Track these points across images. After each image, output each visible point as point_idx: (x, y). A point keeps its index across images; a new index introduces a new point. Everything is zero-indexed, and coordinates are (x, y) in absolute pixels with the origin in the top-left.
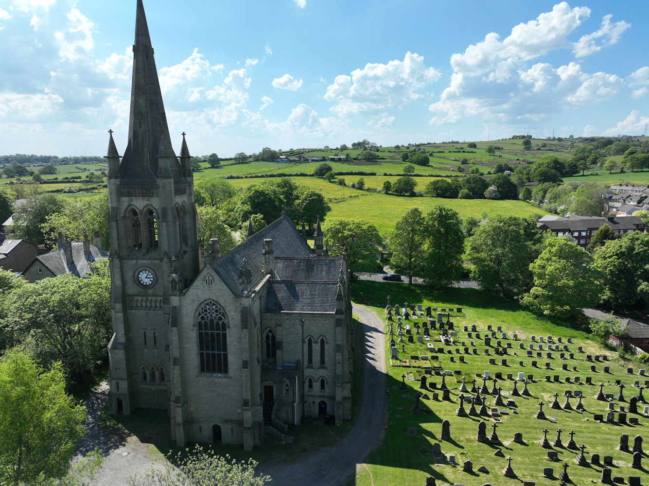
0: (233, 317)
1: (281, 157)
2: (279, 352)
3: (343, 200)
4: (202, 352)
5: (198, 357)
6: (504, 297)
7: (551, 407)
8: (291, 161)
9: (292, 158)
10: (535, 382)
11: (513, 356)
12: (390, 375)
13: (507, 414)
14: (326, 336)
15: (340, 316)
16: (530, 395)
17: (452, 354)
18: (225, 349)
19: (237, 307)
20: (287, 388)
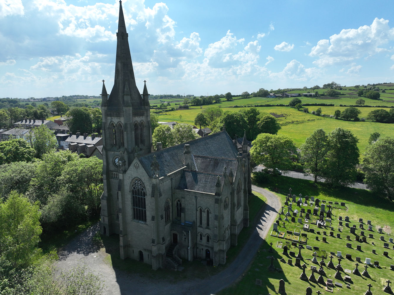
0: (149, 190)
1: (271, 94)
2: (182, 214)
3: (303, 122)
4: (134, 207)
5: (132, 210)
6: (389, 199)
7: (384, 290)
8: (276, 97)
9: (277, 95)
10: (380, 268)
11: (370, 245)
12: (266, 241)
13: (341, 287)
14: (210, 209)
15: (218, 197)
16: (369, 277)
17: (320, 235)
18: (145, 208)
19: (150, 183)
20: (185, 237)
